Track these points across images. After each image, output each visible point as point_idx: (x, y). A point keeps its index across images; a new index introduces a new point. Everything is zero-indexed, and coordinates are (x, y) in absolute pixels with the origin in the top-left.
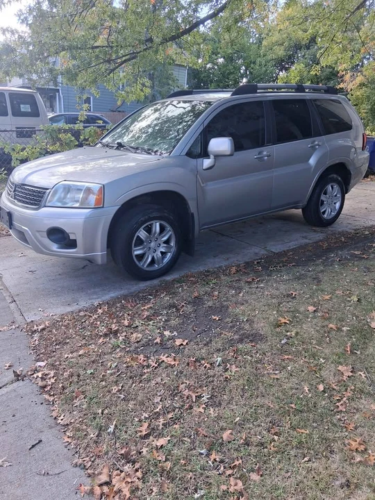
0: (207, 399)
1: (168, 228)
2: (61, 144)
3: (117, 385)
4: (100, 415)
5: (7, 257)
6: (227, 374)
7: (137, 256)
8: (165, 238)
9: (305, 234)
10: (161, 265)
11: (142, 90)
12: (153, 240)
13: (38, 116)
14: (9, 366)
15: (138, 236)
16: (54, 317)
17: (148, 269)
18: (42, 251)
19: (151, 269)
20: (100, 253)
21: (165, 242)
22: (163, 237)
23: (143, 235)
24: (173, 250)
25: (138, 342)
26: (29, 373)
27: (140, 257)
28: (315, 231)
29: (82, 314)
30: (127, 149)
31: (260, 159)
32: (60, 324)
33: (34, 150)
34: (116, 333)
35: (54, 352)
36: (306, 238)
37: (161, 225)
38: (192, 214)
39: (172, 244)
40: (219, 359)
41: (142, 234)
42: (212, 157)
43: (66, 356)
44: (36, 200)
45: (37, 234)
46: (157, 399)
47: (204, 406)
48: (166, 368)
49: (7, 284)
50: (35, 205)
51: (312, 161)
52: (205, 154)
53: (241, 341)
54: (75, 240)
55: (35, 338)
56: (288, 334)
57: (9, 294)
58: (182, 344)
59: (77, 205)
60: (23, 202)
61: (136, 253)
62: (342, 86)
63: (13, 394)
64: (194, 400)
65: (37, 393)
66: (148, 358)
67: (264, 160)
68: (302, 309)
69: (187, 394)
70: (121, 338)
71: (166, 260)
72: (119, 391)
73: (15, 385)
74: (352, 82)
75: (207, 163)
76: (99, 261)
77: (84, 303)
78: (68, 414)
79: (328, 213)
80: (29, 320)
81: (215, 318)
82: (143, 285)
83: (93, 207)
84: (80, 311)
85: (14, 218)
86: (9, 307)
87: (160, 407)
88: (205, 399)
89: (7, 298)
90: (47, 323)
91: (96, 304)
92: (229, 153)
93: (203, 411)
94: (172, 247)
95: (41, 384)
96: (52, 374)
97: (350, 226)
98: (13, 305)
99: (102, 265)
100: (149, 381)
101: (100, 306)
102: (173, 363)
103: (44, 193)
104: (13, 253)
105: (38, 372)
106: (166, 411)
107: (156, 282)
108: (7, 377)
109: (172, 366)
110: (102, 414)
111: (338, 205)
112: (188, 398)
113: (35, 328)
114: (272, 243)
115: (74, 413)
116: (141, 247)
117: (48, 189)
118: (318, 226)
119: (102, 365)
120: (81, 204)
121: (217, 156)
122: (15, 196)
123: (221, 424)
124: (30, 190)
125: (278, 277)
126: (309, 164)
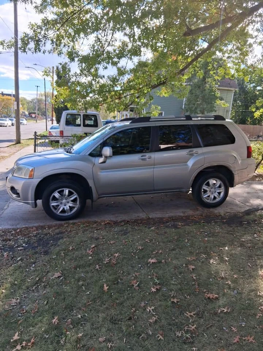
1: (75, 193)
7: (53, 206)
10: (70, 214)
12: (64, 199)
15: (54, 196)
17: (60, 214)
19: (62, 215)
20: (31, 202)
21: (72, 201)
22: (71, 198)
24: (78, 206)
27: (55, 207)
31: (143, 159)
37: (69, 191)
38: (91, 187)
39: (78, 202)
41: (57, 195)
42: (103, 157)
51: (189, 162)
52: (100, 155)
54: (19, 194)
61: (52, 204)
67: (146, 160)
75: (101, 160)
83: (28, 178)
92: (110, 156)
94: (77, 204)
116: (56, 201)
120: (24, 176)
126: (187, 165)
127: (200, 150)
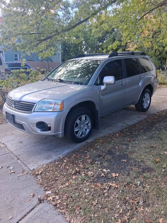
0: (142, 203)
1: (88, 118)
2: (20, 79)
3: (94, 201)
4: (93, 217)
5: (5, 135)
6: (145, 190)
7: (76, 132)
8: (87, 123)
9: (138, 116)
10: (85, 135)
11: (50, 52)
12: (82, 124)
13: (2, 65)
14: (33, 195)
15: (76, 123)
16: (44, 166)
17: (80, 138)
18: (32, 133)
19: (81, 137)
20: (61, 133)
21: (87, 125)
23: (79, 122)
24: (90, 127)
25: (93, 176)
26: (45, 198)
27: (77, 132)
28: (141, 114)
29: (57, 163)
30: (65, 82)
31: (122, 84)
32: (49, 169)
33: (8, 82)
34: (79, 172)
35: (52, 185)
36: (140, 118)
37: (85, 117)
38: (97, 111)
39: (89, 125)
40: (139, 182)
43: (60, 187)
44: (29, 109)
45: (31, 125)
46: (118, 206)
47: (142, 207)
48: (114, 189)
49: (11, 150)
50: (29, 111)
51: (140, 84)
52: (102, 84)
53: (143, 172)
54: (50, 127)
55: (39, 178)
56: (163, 166)
57: (14, 155)
58: (116, 176)
59: (51, 110)
60: (19, 109)
61: (76, 130)
62: (128, 49)
63: (42, 211)
64: (137, 205)
65: (54, 209)
66: (102, 184)
67: (123, 85)
68: (162, 153)
69: (132, 202)
70: (83, 175)
71: (87, 133)
72: (97, 204)
73: (40, 205)
74: (132, 47)
75: (103, 87)
76: (60, 136)
77: (55, 157)
78: (75, 219)
79: (145, 106)
80: (32, 169)
81: (124, 161)
82: (79, 145)
83: (59, 111)
84: (55, 162)
85: (16, 117)
86: (17, 162)
87: (121, 210)
88: (141, 203)
89: (14, 157)
90: (42, 170)
91: (61, 157)
92: (113, 83)
93: (143, 209)
94: (89, 126)
95: (54, 203)
96: (57, 197)
97: (154, 111)
98: (19, 161)
99: (61, 138)
100: (109, 197)
101: (63, 158)
102: (116, 186)
103: (34, 105)
104: (7, 133)
105: (49, 197)
106: (125, 212)
107: (84, 143)
108: (34, 201)
109: (117, 188)
110: (94, 217)
111: (149, 102)
112: (132, 204)
113: (37, 173)
114: (127, 121)
115: (78, 217)
116: (78, 128)
117: (36, 103)
118: (142, 112)
119: (81, 190)
120: (53, 110)
121: (107, 84)
122: (15, 107)
123: (155, 215)
124: (25, 104)
125: (141, 138)
126: (139, 86)
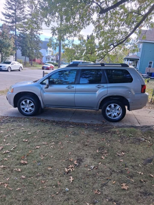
20: (12, 104)
22: (30, 105)
31: (69, 88)
42: (46, 85)
51: (98, 92)
83: (11, 92)
127: (105, 85)
